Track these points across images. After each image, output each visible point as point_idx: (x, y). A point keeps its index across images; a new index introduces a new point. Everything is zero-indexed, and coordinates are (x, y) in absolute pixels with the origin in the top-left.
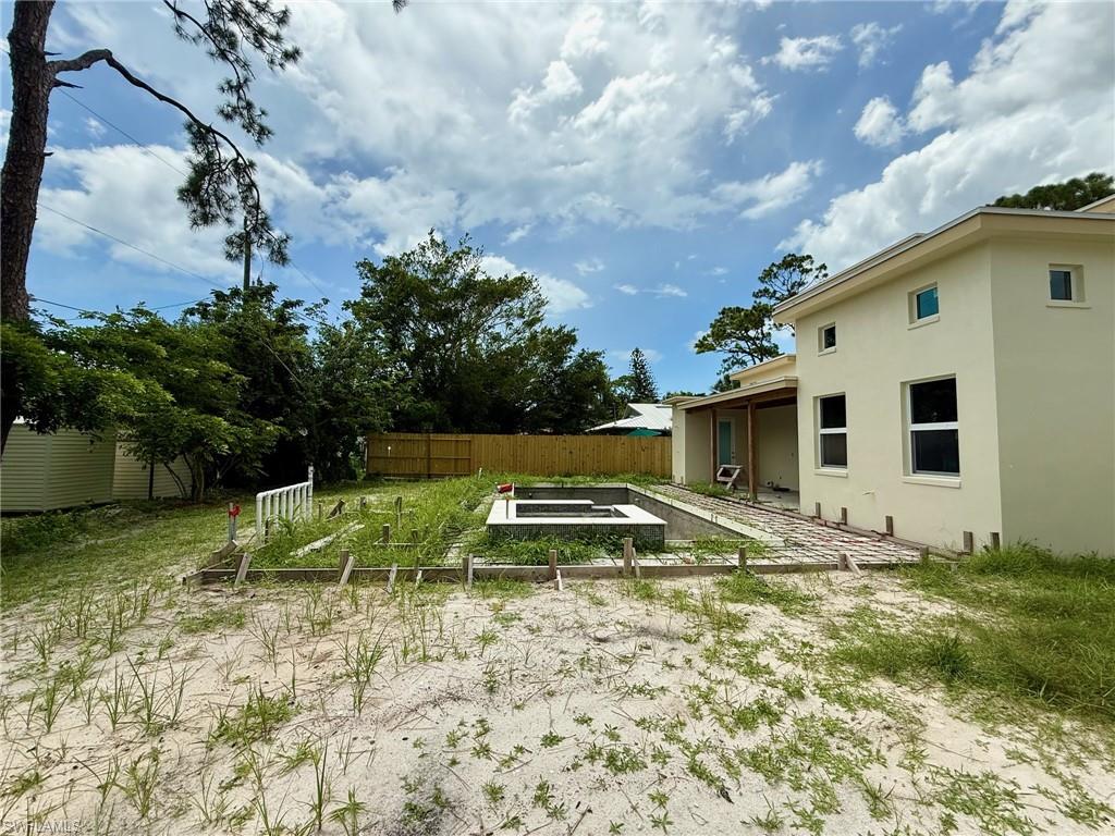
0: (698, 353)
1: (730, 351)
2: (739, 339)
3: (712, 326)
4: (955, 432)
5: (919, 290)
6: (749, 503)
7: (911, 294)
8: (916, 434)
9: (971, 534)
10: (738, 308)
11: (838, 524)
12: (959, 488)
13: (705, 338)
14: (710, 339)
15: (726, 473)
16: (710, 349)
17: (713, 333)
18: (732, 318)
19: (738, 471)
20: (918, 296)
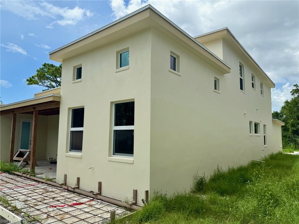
0: (29, 84)
1: (47, 86)
2: (52, 81)
3: (38, 71)
4: (132, 131)
5: (121, 50)
6: (28, 176)
7: (117, 52)
8: (116, 131)
9: (136, 191)
10: (52, 65)
11: (74, 188)
12: (133, 164)
13: (33, 77)
14: (36, 78)
15: (21, 155)
16: (35, 84)
17: (38, 75)
18: (49, 69)
19: (28, 153)
20: (121, 54)
